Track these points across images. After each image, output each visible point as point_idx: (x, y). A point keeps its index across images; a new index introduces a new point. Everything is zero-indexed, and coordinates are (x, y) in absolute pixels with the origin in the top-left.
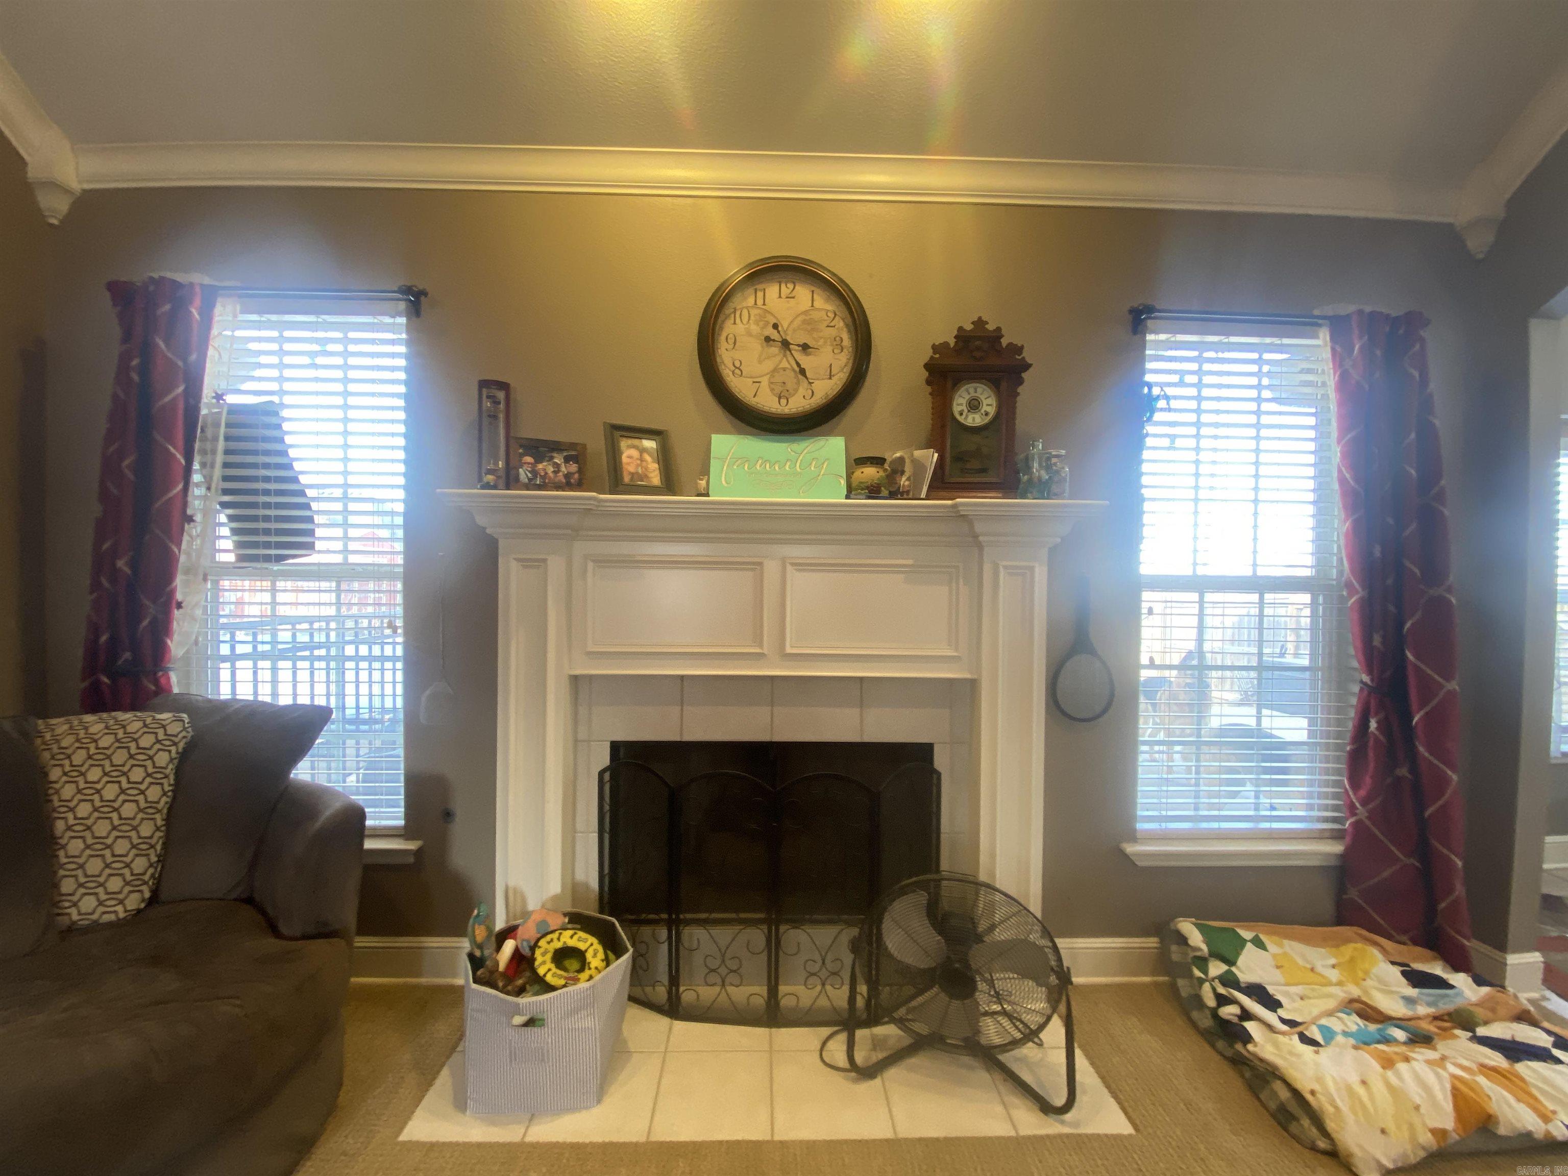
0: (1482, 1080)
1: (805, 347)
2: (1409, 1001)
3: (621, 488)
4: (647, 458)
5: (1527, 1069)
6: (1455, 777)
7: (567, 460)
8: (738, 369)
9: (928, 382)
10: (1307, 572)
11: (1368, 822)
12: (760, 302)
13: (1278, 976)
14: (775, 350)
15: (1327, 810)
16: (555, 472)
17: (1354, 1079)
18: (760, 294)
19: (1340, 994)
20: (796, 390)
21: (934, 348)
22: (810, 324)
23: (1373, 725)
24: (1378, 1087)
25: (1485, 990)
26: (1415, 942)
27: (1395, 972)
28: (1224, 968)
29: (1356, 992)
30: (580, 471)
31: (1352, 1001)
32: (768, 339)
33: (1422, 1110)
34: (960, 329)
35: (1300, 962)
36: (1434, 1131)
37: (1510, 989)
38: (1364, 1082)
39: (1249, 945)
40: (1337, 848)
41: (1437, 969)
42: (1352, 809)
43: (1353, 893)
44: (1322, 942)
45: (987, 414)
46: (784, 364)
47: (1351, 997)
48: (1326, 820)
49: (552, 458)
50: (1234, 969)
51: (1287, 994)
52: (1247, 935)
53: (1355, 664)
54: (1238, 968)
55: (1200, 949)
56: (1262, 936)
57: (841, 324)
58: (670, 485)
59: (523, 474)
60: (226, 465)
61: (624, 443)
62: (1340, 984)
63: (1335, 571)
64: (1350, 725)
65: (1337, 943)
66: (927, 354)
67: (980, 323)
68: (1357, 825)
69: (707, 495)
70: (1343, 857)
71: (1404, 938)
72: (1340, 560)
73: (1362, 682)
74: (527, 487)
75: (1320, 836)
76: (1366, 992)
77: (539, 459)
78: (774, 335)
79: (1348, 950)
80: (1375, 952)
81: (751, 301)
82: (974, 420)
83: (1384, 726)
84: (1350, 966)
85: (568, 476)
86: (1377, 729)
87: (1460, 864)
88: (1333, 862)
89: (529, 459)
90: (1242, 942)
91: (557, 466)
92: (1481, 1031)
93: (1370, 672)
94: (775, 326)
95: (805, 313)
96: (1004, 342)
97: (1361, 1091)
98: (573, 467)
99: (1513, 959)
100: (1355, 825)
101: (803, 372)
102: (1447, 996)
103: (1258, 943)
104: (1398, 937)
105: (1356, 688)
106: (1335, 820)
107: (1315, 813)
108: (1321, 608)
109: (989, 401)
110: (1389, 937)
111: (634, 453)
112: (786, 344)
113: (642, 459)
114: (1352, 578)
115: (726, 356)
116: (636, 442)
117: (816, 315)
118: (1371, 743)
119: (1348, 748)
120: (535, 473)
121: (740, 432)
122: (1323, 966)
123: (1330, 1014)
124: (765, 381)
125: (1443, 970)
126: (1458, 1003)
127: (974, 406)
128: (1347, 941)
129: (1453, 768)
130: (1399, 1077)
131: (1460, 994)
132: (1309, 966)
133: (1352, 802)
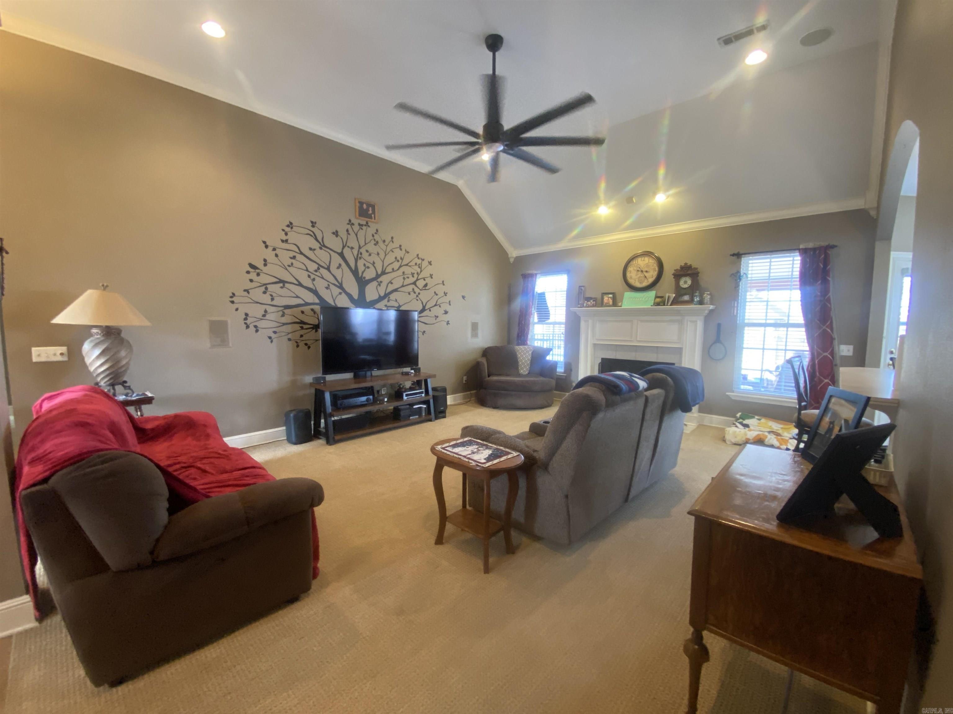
1: (646, 271)
3: (603, 306)
4: (610, 299)
7: (593, 301)
8: (631, 278)
9: (674, 278)
12: (637, 263)
14: (640, 273)
16: (591, 304)
18: (637, 261)
20: (644, 281)
21: (675, 270)
22: (647, 265)
30: (596, 303)
32: (638, 271)
34: (681, 266)
45: (689, 284)
46: (642, 276)
49: (590, 301)
57: (656, 265)
58: (615, 304)
59: (585, 305)
60: (538, 304)
61: (605, 296)
66: (673, 272)
67: (686, 264)
69: (621, 307)
74: (585, 307)
77: (588, 301)
78: (639, 269)
81: (635, 263)
82: (686, 286)
85: (593, 304)
89: (586, 302)
91: (591, 303)
94: (639, 268)
95: (647, 263)
96: (693, 267)
98: (594, 302)
101: (646, 277)
109: (689, 281)
111: (607, 298)
112: (642, 271)
113: (608, 299)
115: (628, 275)
116: (608, 296)
117: (649, 264)
120: (587, 304)
121: (631, 291)
124: (637, 280)
127: (685, 282)
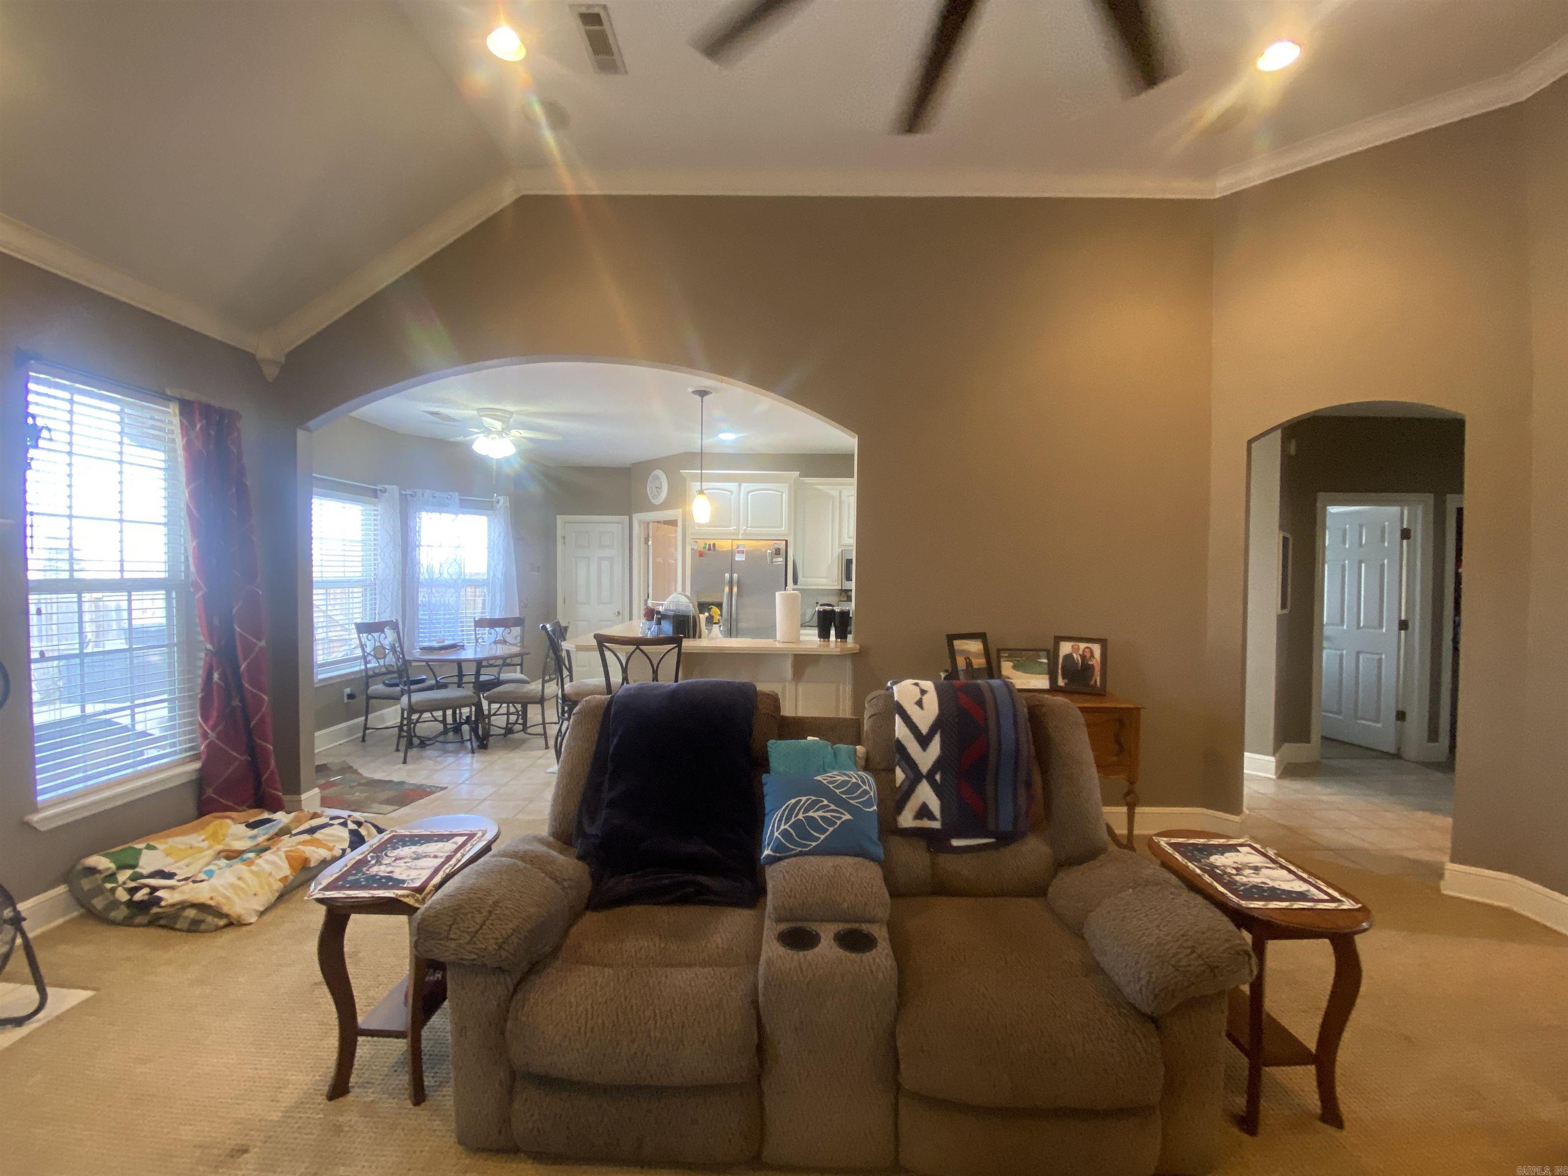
0: (300, 847)
2: (253, 837)
5: (318, 835)
6: (266, 698)
10: (163, 575)
11: (217, 741)
13: (170, 860)
15: (186, 743)
17: (233, 880)
19: (210, 853)
23: (216, 676)
24: (247, 876)
25: (293, 814)
26: (250, 807)
27: (242, 827)
28: (129, 872)
29: (220, 847)
31: (219, 853)
33: (274, 873)
35: (182, 847)
36: (281, 880)
37: (306, 809)
38: (239, 879)
39: (145, 851)
40: (197, 765)
41: (266, 815)
42: (205, 735)
43: (210, 792)
44: (194, 831)
47: (217, 851)
48: (186, 750)
50: (137, 870)
51: (179, 868)
52: (140, 846)
53: (201, 638)
54: (142, 868)
55: (110, 868)
56: (152, 843)
62: (209, 848)
63: (183, 574)
64: (200, 681)
65: (203, 827)
68: (210, 745)
70: (200, 770)
71: (244, 808)
72: (187, 567)
73: (206, 649)
75: (183, 762)
76: (228, 845)
79: (210, 828)
80: (228, 821)
83: (223, 677)
84: (214, 837)
86: (219, 679)
87: (271, 747)
88: (194, 777)
90: (139, 852)
92: (294, 832)
93: (212, 643)
97: (241, 883)
99: (304, 796)
100: (208, 745)
102: (273, 825)
103: (150, 847)
104: (240, 809)
105: (202, 655)
106: (192, 749)
107: (178, 748)
108: (174, 601)
110: (236, 811)
114: (198, 580)
118: (215, 688)
119: (200, 696)
122: (199, 842)
123: (208, 864)
125: (269, 814)
126: (281, 825)
128: (208, 823)
129: (265, 693)
130: (258, 865)
131: (280, 821)
132: (188, 846)
133: (205, 731)
